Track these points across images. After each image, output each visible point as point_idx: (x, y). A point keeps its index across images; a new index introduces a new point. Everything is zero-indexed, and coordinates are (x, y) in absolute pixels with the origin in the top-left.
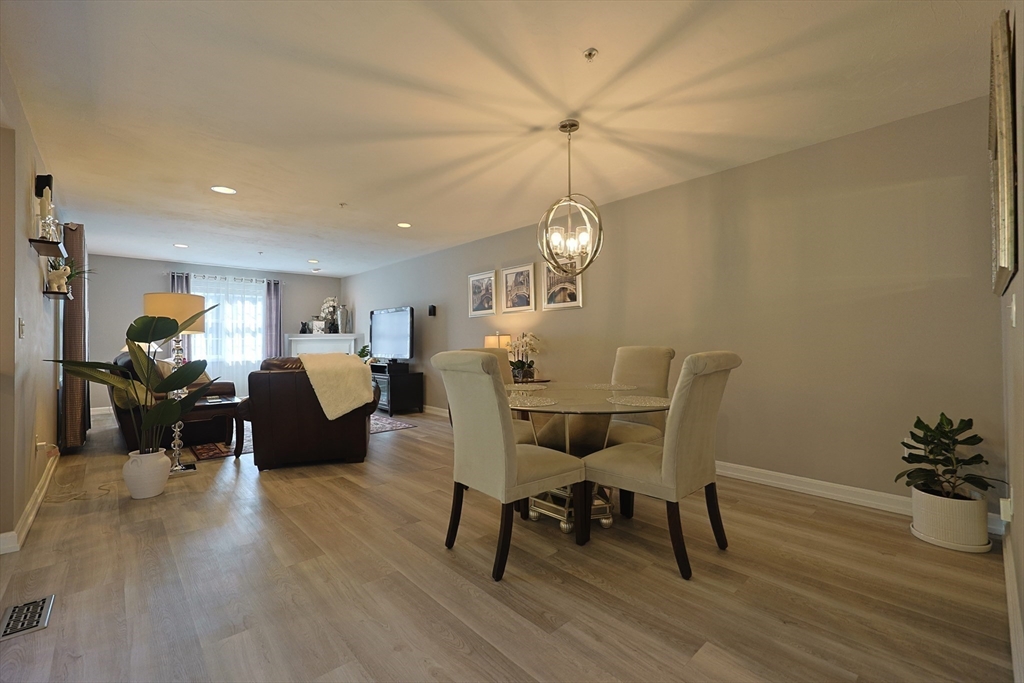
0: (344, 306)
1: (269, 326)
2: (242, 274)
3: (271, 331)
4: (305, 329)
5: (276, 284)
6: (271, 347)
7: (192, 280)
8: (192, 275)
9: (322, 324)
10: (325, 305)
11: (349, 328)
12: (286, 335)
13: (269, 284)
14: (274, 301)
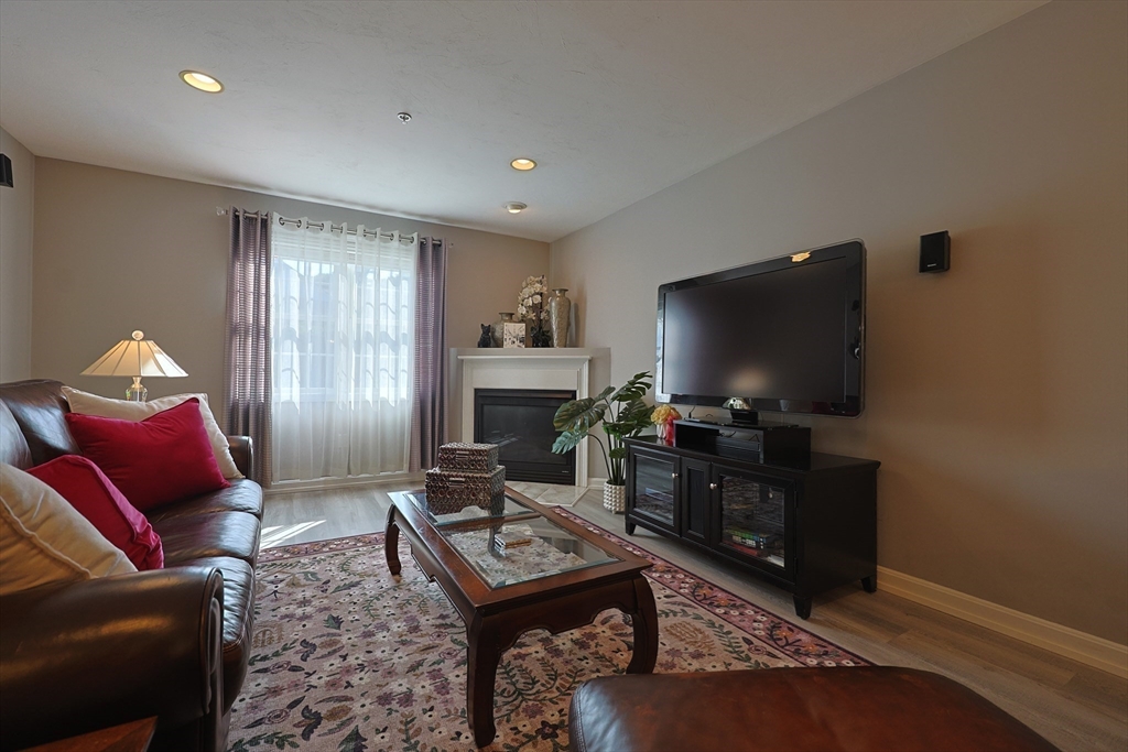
0: (563, 291)
1: (421, 332)
2: (374, 224)
3: (425, 343)
4: (489, 339)
5: (437, 247)
6: (426, 373)
7: (276, 228)
8: (276, 217)
9: (519, 329)
10: (527, 291)
11: (573, 339)
12: (452, 350)
13: (422, 246)
14: (431, 279)
